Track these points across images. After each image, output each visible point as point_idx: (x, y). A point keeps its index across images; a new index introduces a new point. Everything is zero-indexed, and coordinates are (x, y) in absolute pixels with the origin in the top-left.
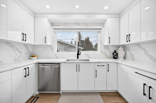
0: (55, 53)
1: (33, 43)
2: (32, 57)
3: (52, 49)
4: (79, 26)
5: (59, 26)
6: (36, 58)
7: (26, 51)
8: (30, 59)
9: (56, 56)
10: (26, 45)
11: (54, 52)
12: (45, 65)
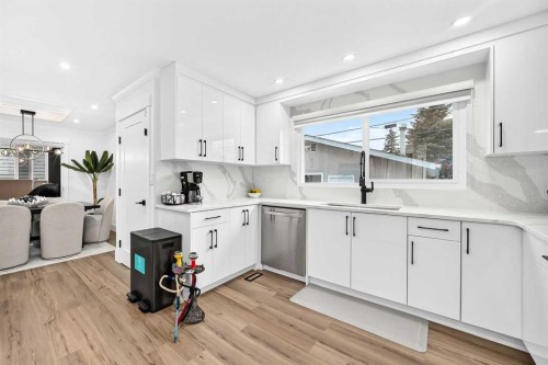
0: (299, 185)
1: (253, 163)
2: (252, 192)
3: (293, 175)
4: (369, 100)
5: (309, 111)
6: (258, 194)
7: (242, 180)
8: (248, 196)
9: (302, 193)
10: (241, 168)
11: (296, 183)
12: (277, 209)
